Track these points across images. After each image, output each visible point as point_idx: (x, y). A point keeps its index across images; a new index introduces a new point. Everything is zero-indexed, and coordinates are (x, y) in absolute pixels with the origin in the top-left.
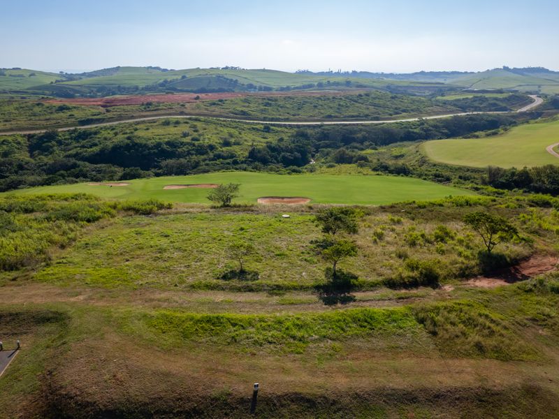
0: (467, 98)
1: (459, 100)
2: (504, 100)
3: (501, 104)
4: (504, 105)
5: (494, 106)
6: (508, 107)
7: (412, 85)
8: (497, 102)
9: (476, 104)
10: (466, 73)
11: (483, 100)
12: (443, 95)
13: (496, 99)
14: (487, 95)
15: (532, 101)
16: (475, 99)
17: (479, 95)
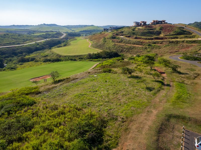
0: (43, 34)
1: (41, 35)
2: (55, 34)
3: (55, 36)
4: (56, 36)
5: (53, 36)
6: (58, 36)
7: (16, 30)
8: (54, 35)
9: (48, 36)
10: (31, 26)
11: (49, 35)
12: (33, 34)
13: (53, 34)
14: (50, 33)
15: (63, 35)
16: (46, 34)
17: (47, 33)
